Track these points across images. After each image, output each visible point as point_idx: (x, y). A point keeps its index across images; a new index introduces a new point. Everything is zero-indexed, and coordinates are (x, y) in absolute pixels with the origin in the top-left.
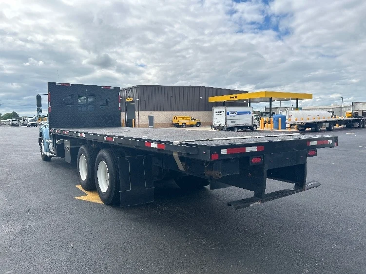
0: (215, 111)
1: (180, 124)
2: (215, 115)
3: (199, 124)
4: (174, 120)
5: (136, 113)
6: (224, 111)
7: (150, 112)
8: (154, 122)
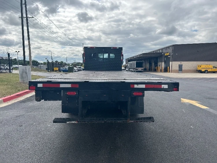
1: (203, 71)
4: (198, 68)
5: (171, 63)
7: (180, 62)
8: (183, 69)
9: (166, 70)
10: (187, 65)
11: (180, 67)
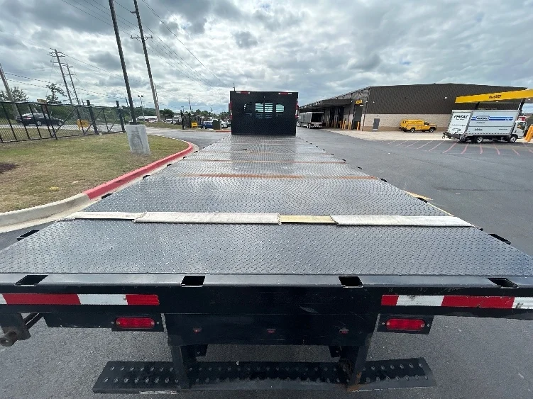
0: (454, 115)
1: (409, 128)
2: (454, 121)
3: (433, 129)
4: (402, 124)
5: (363, 115)
6: (469, 114)
7: (377, 115)
8: (380, 125)
9: (355, 126)
10: (386, 119)
11: (377, 122)
